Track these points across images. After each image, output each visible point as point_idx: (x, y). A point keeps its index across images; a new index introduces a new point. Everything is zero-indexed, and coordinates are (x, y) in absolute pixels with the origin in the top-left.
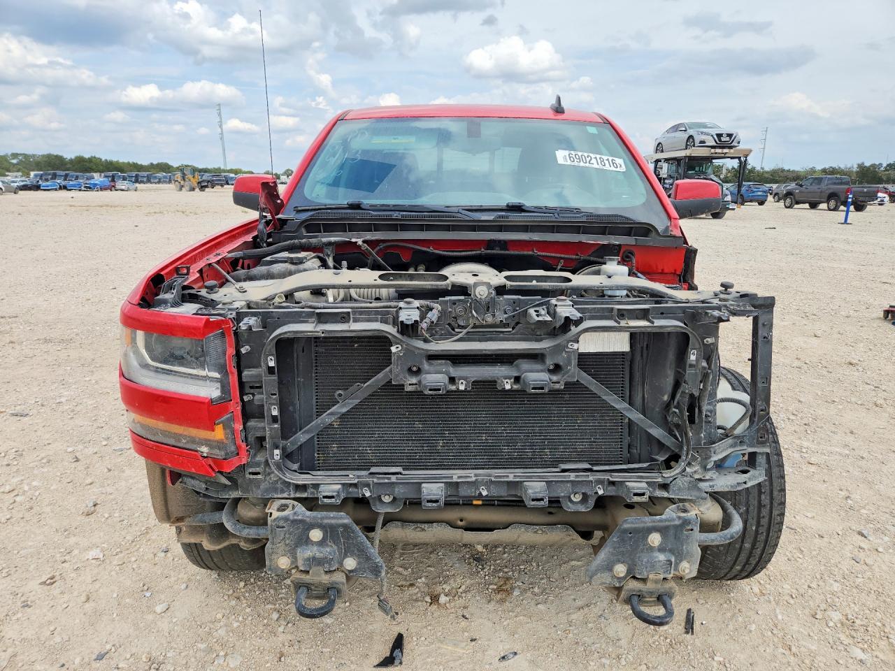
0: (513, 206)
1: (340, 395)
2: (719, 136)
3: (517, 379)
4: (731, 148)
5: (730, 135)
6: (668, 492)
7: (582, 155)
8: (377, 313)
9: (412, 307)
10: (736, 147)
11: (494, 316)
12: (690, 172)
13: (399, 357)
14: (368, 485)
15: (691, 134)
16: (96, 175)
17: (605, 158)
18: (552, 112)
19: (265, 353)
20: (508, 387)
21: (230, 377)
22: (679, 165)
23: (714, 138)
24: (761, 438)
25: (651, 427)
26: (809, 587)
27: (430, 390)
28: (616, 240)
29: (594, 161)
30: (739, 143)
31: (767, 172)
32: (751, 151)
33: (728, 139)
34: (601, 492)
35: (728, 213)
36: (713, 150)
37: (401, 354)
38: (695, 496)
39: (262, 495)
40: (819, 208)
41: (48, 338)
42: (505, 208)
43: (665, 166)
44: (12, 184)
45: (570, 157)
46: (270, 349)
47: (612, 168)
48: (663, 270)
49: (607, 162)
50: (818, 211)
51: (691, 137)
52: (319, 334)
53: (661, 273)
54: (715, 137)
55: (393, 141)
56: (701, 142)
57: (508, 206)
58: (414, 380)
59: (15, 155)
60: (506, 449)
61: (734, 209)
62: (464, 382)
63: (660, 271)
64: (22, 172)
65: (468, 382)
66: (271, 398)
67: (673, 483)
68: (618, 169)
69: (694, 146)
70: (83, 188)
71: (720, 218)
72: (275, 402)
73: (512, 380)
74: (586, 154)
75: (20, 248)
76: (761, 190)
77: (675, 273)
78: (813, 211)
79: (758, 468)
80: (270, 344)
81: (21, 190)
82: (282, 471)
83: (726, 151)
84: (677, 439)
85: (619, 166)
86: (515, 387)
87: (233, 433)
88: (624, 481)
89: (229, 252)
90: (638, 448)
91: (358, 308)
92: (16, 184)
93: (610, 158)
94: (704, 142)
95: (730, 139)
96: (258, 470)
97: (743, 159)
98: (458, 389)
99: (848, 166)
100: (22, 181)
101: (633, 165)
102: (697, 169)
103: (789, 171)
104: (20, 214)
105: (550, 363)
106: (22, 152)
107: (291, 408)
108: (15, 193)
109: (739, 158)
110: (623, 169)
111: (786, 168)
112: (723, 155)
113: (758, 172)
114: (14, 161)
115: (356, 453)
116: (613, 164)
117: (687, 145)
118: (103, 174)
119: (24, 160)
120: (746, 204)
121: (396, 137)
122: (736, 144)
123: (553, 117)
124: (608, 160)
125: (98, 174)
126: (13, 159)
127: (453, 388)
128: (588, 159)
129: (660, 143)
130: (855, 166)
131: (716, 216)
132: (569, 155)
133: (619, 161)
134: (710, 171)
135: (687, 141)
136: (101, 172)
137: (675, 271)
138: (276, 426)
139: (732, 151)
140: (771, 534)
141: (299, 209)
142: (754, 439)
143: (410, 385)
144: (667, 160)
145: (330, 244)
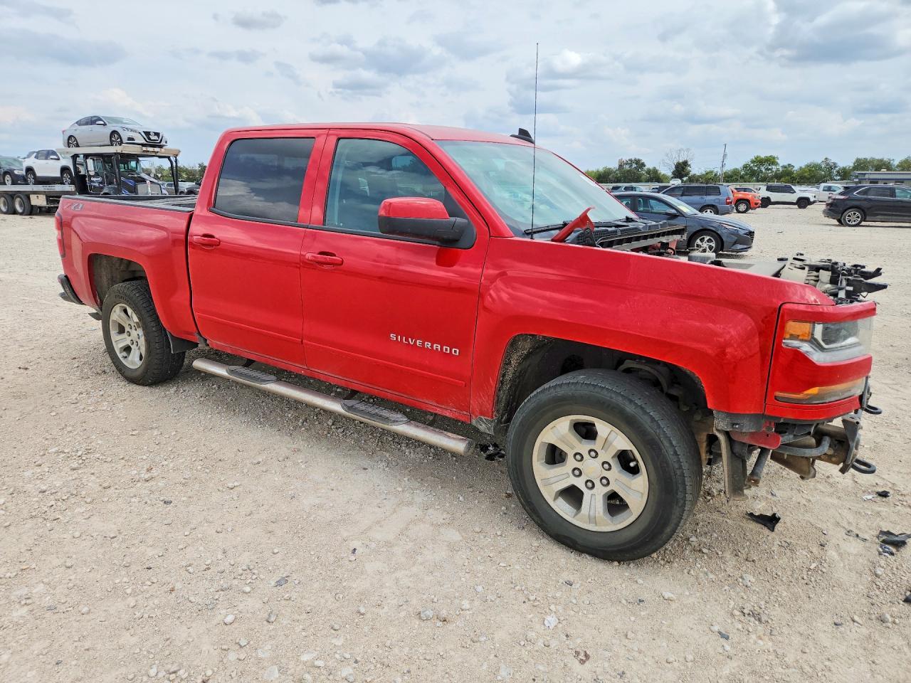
2: (147, 134)
4: (161, 147)
10: (164, 146)
15: (113, 129)
30: (166, 142)
33: (156, 138)
36: (144, 149)
54: (143, 134)
83: (156, 149)
99: (192, 165)
109: (169, 158)
122: (164, 144)
129: (70, 137)
130: (198, 166)
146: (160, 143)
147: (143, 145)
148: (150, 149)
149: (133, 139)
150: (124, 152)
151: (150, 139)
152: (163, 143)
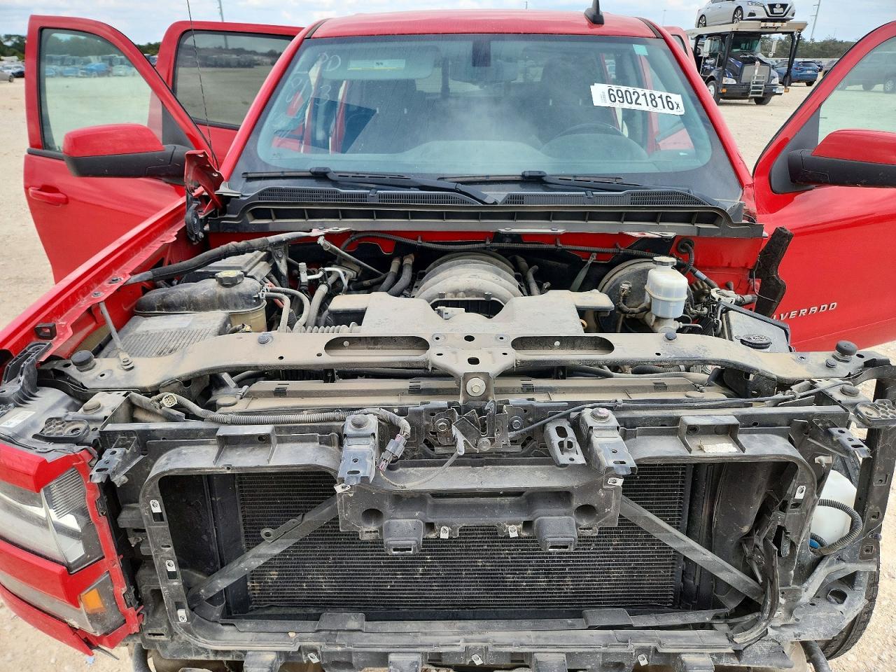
0: (530, 177)
1: (268, 535)
2: (772, 6)
3: (527, 525)
4: (783, 21)
5: (784, 6)
6: (739, 660)
7: (626, 91)
8: (313, 429)
9: (364, 433)
10: (789, 19)
11: (492, 441)
12: (735, 50)
13: (348, 499)
14: (315, 651)
16: (92, 58)
17: (657, 94)
18: (586, 22)
19: (144, 496)
20: (513, 535)
21: (97, 527)
22: (723, 41)
23: (765, 9)
24: (867, 551)
25: (724, 569)
26: (880, 659)
27: (395, 550)
28: (669, 231)
29: (642, 100)
30: (793, 15)
31: (817, 44)
32: (806, 24)
34: (643, 663)
35: (774, 98)
36: (763, 24)
37: (351, 495)
38: (776, 664)
39: (170, 656)
40: (873, 90)
41: (20, 276)
42: (519, 178)
43: (707, 43)
44: (6, 71)
45: (610, 95)
46: (151, 491)
47: (667, 111)
48: (729, 264)
49: (659, 101)
50: (873, 94)
51: (739, 8)
52: (223, 470)
53: (728, 267)
55: (377, 67)
56: (752, 14)
57: (523, 176)
58: (373, 527)
59: (9, 37)
60: (510, 578)
61: (781, 94)
62: (447, 529)
63: (726, 265)
64: (18, 56)
65: (453, 529)
66: (162, 550)
67: (748, 649)
68: (675, 112)
69: (742, 19)
70: (80, 75)
71: (765, 104)
72: (169, 556)
73: (521, 526)
74: (631, 89)
75: (5, 154)
76: (810, 68)
77: (745, 268)
78: (867, 94)
79: (856, 588)
80: (150, 485)
81: (17, 77)
82: (192, 634)
83: (778, 24)
84: (755, 579)
85: (675, 106)
86: (524, 534)
87: (114, 597)
88: (680, 654)
89: (133, 273)
90: (697, 579)
91: (284, 423)
92: (11, 71)
93: (664, 94)
94: (753, 14)
95: (784, 10)
96: (159, 630)
97: (796, 34)
98: (439, 538)
100: (17, 67)
101: (695, 104)
102: (743, 45)
103: (841, 42)
104: (11, 109)
105: (576, 503)
106: (15, 34)
107: (205, 537)
108: (10, 81)
110: (681, 111)
111: (839, 39)
112: (774, 30)
113: (807, 43)
114: (9, 44)
115: (304, 582)
116: (668, 102)
117: (734, 18)
118: (100, 57)
119: (18, 42)
120: (793, 84)
121: (380, 61)
122: (790, 17)
123: (587, 30)
124: (661, 97)
125: (96, 57)
126: (8, 41)
127: (433, 536)
128: (634, 98)
129: (703, 15)
131: (760, 101)
132: (609, 90)
133: (676, 98)
134: (758, 48)
135: (735, 13)
136: (99, 54)
137: (747, 264)
138: (175, 584)
139: (785, 24)
140: (852, 633)
141: (250, 175)
142: (856, 552)
143: (367, 532)
144: (710, 36)
145: (280, 243)
146: (784, 16)
147: (763, 20)
148: (770, 24)
149: (754, 15)
150: (739, 30)
151: (772, 12)
152: (788, 16)
